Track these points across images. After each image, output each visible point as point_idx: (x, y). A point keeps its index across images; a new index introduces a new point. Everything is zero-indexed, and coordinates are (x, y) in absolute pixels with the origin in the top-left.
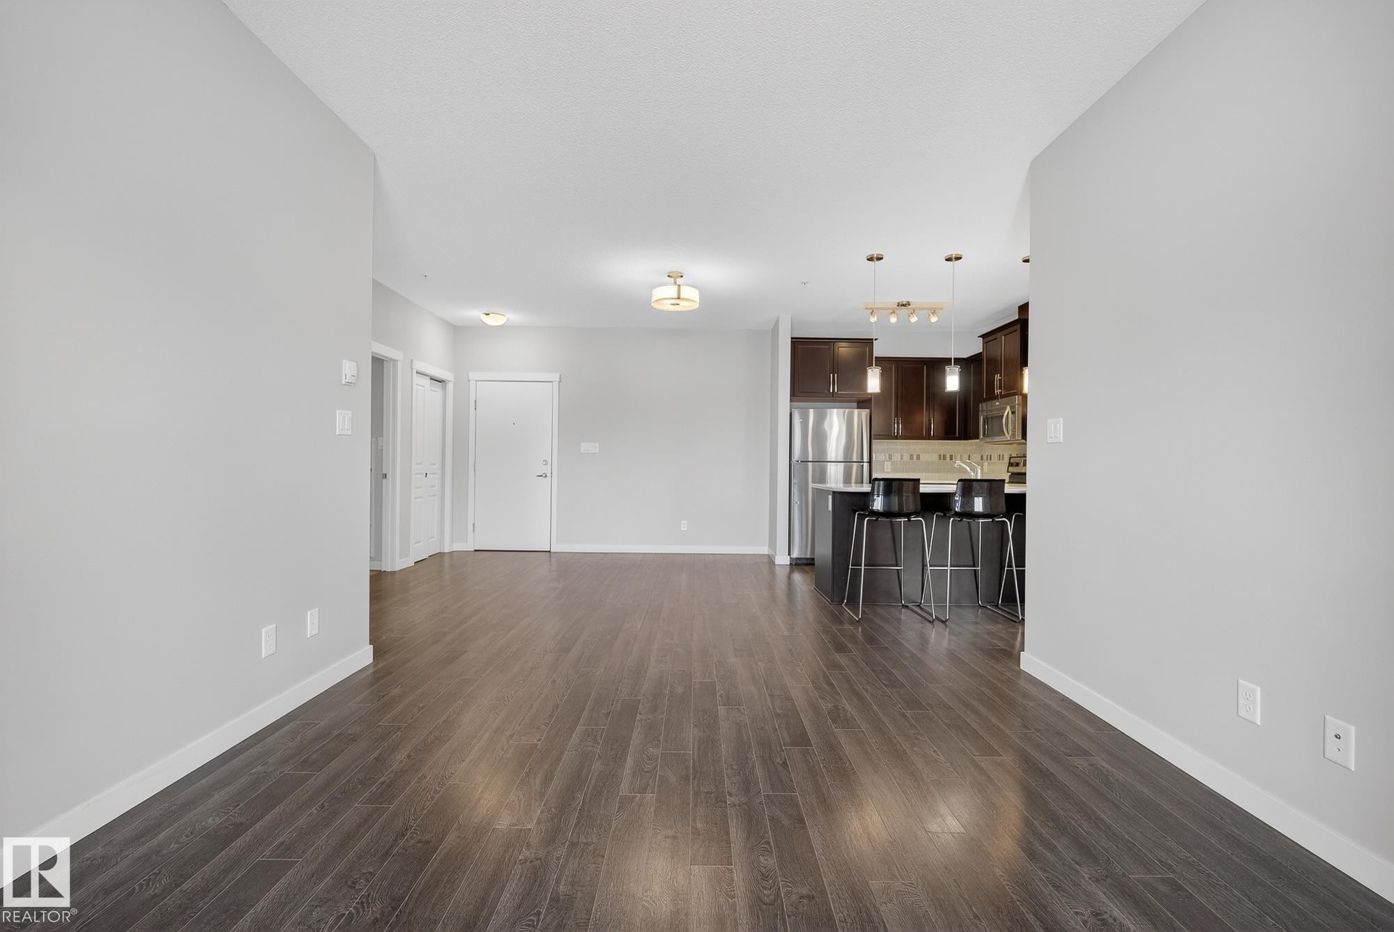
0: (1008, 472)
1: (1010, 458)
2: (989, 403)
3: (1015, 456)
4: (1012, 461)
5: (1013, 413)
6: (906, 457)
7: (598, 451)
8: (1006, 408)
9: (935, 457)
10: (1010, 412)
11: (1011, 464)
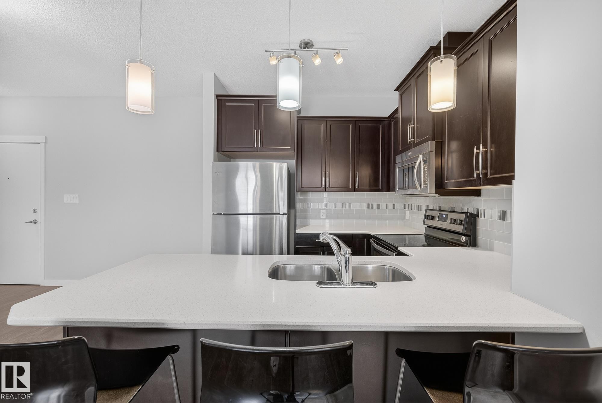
0: (424, 224)
1: (427, 210)
2: (404, 154)
3: (432, 208)
4: (429, 213)
5: (426, 162)
6: (339, 206)
7: (78, 202)
8: (418, 157)
9: (364, 206)
10: (422, 163)
11: (427, 217)
